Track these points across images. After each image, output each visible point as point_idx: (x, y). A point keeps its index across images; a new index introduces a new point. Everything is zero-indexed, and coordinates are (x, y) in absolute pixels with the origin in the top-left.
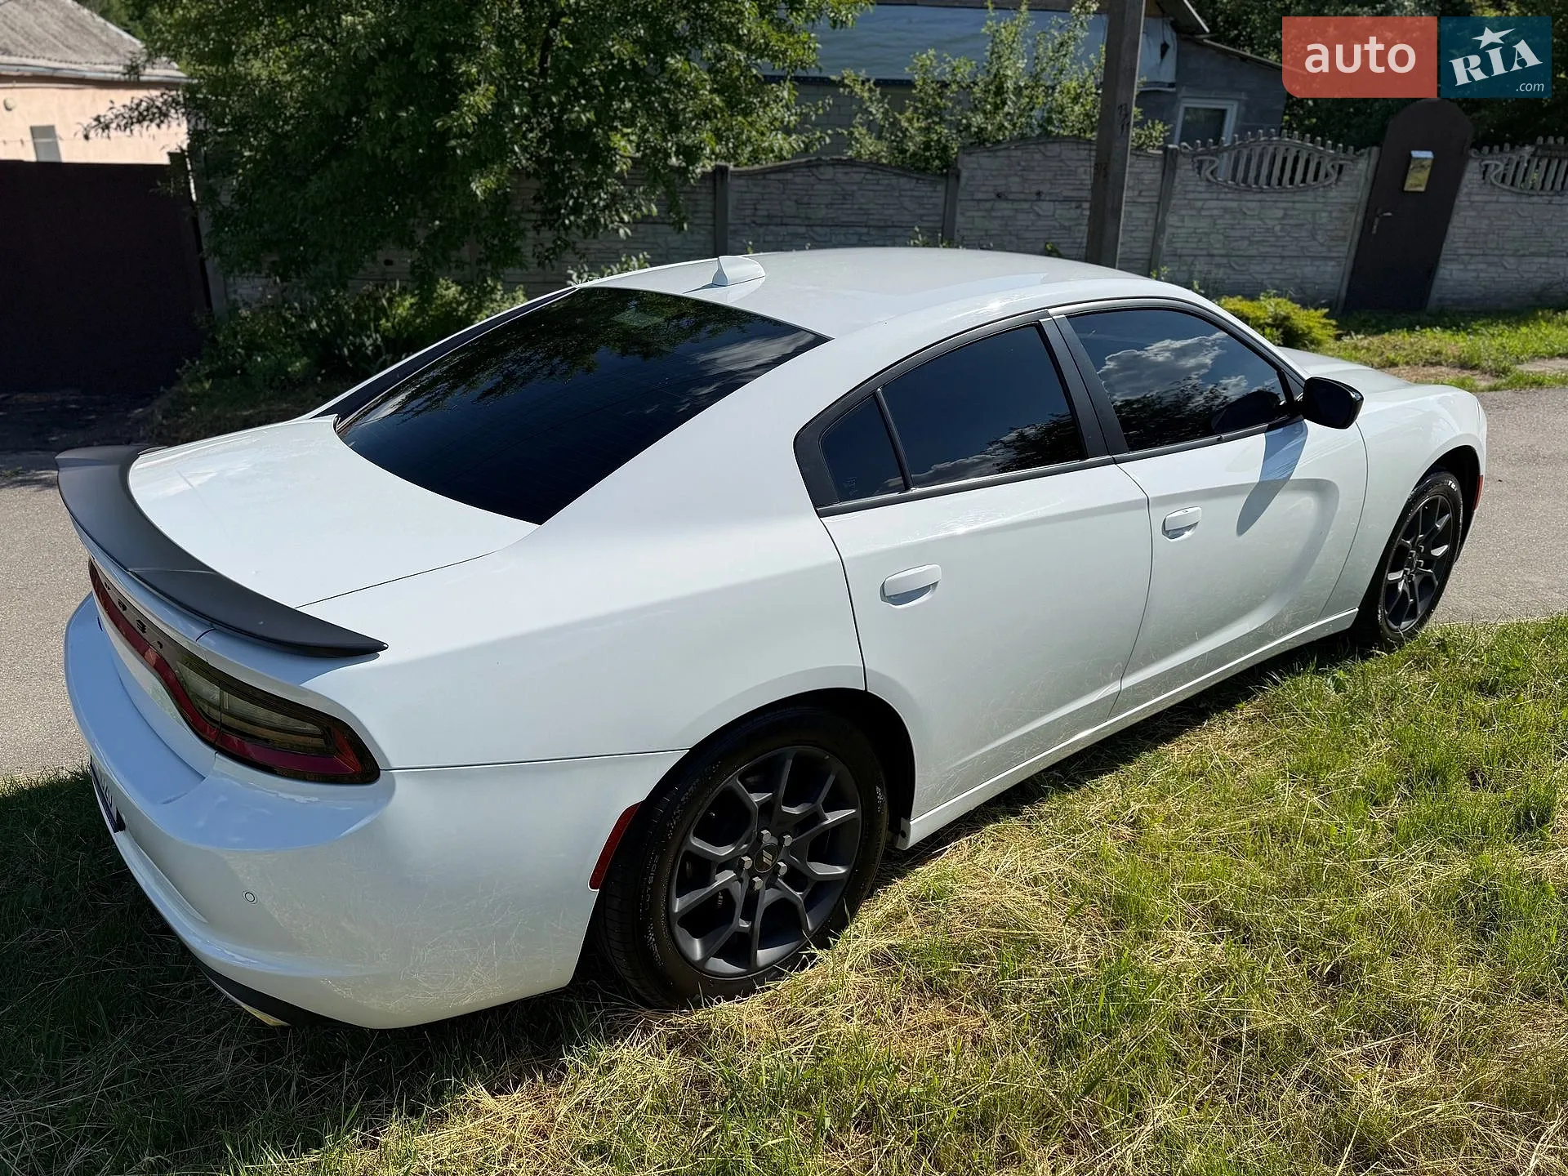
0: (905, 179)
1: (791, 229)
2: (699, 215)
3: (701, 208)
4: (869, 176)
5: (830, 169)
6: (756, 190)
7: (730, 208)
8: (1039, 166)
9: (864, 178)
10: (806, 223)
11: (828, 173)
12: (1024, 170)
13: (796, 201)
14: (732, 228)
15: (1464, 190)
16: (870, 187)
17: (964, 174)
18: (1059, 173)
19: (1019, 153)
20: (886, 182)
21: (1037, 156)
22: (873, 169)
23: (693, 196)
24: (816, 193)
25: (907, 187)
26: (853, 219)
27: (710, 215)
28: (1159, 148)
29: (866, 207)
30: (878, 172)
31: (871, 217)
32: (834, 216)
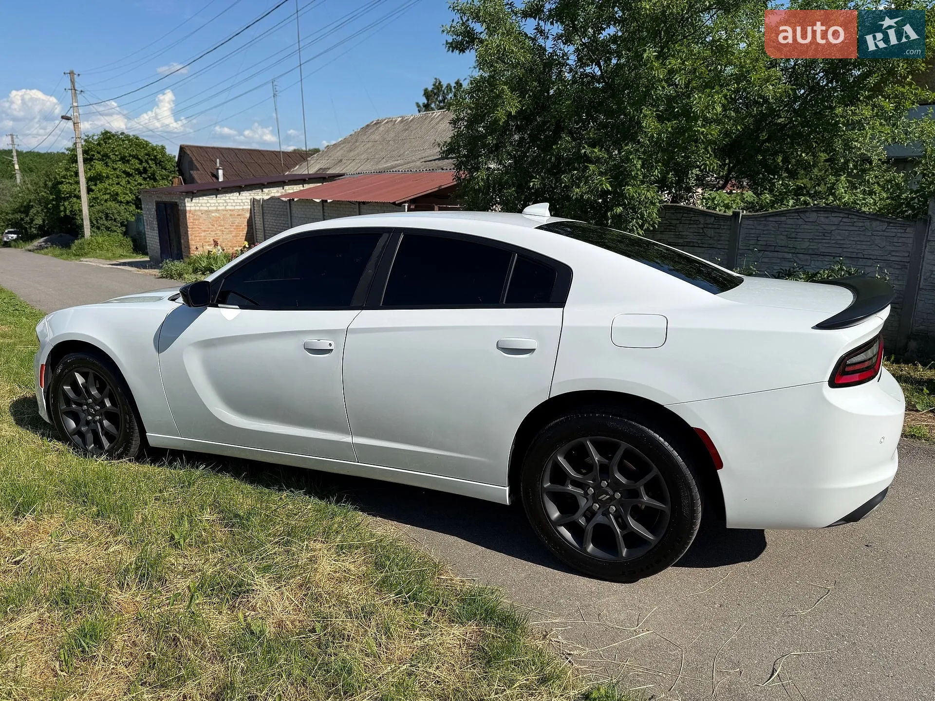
0: (878, 222)
1: (781, 255)
2: (721, 243)
3: (723, 239)
4: (844, 220)
5: (815, 214)
6: (758, 227)
7: (741, 239)
9: (841, 221)
10: (793, 251)
11: (813, 216)
13: (787, 236)
14: (740, 251)
16: (847, 228)
20: (860, 224)
22: (849, 214)
23: (717, 231)
24: (802, 230)
25: (879, 228)
26: (830, 250)
27: (728, 243)
29: (842, 242)
30: (853, 217)
31: (845, 250)
32: (815, 247)
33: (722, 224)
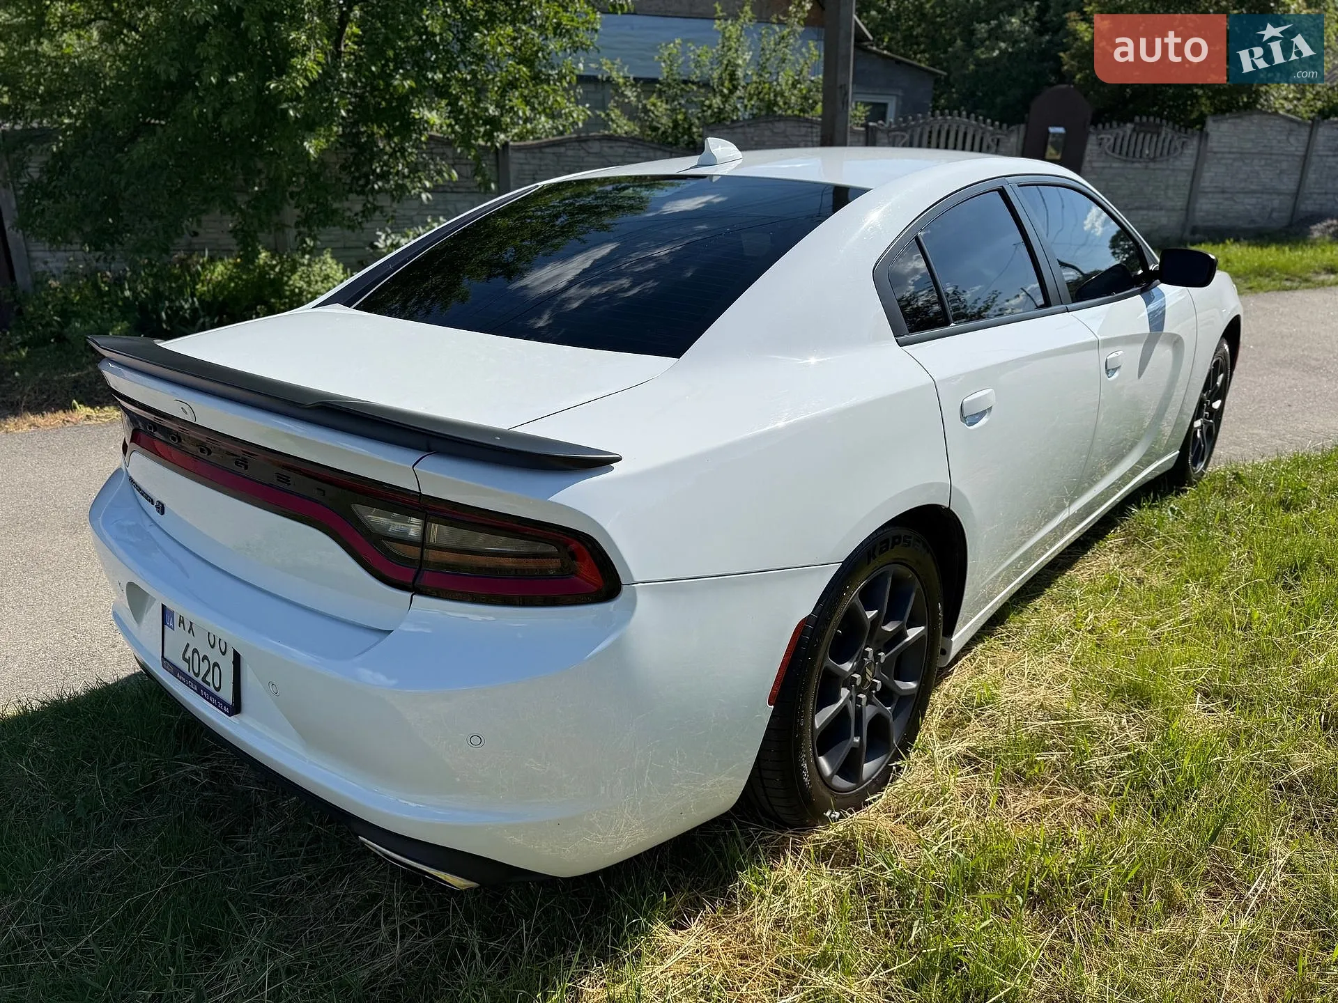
0: (660, 152)
4: (630, 150)
5: (597, 144)
6: (534, 162)
7: (512, 178)
8: (769, 141)
9: (626, 151)
11: (595, 147)
12: (757, 144)
15: (1087, 158)
16: (632, 159)
19: (752, 130)
20: (645, 155)
21: (767, 133)
22: (634, 143)
24: (586, 164)
28: (862, 126)
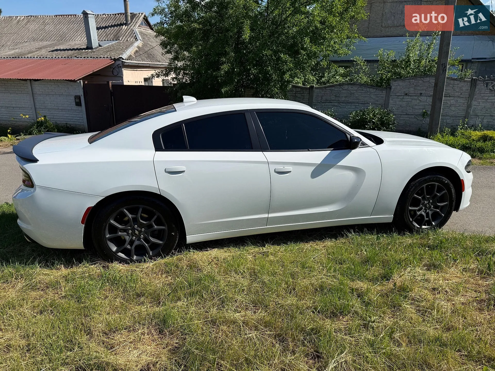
0: (372, 89)
1: (333, 104)
2: (304, 100)
3: (305, 98)
4: (359, 88)
6: (322, 92)
7: (314, 98)
8: (421, 85)
9: (358, 89)
10: (338, 102)
11: (346, 87)
12: (415, 86)
13: (335, 96)
14: (314, 103)
16: (360, 91)
17: (393, 87)
18: (428, 87)
19: (414, 81)
20: (365, 90)
21: (420, 82)
22: (361, 86)
23: (303, 94)
24: (342, 93)
25: (372, 91)
26: (353, 101)
27: (308, 100)
29: (358, 97)
30: (363, 87)
31: (360, 100)
32: (347, 100)
33: (305, 91)
